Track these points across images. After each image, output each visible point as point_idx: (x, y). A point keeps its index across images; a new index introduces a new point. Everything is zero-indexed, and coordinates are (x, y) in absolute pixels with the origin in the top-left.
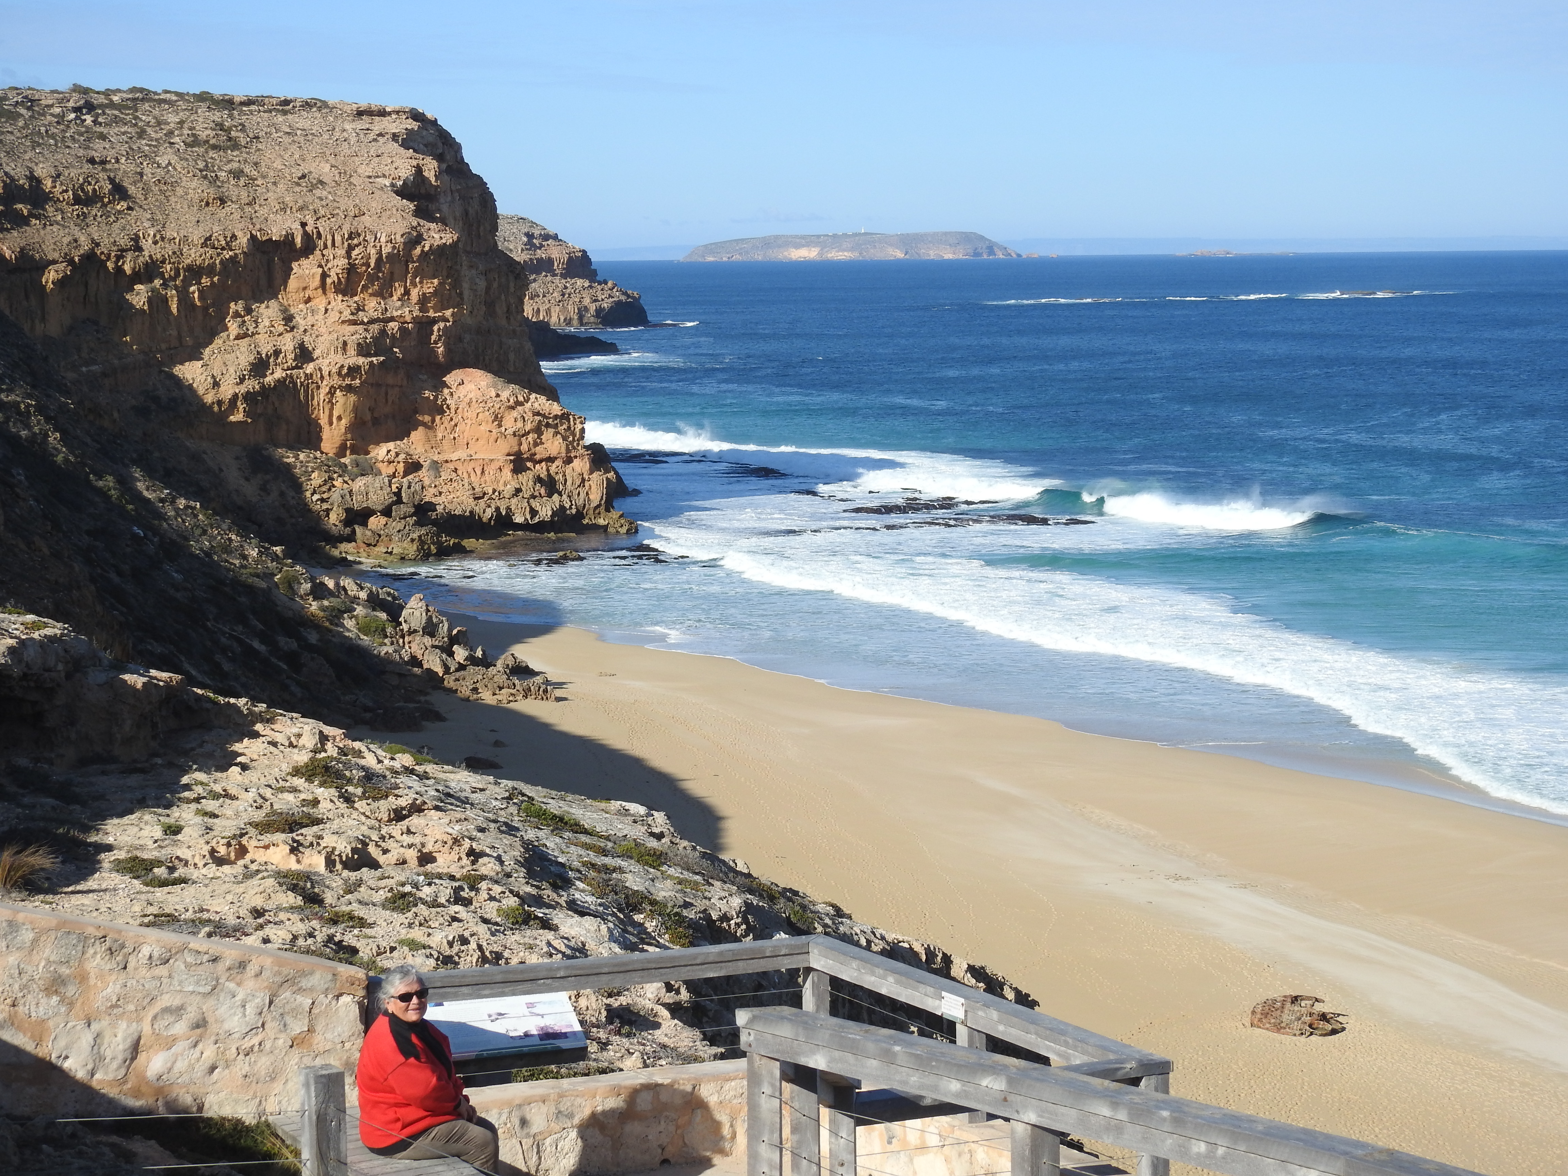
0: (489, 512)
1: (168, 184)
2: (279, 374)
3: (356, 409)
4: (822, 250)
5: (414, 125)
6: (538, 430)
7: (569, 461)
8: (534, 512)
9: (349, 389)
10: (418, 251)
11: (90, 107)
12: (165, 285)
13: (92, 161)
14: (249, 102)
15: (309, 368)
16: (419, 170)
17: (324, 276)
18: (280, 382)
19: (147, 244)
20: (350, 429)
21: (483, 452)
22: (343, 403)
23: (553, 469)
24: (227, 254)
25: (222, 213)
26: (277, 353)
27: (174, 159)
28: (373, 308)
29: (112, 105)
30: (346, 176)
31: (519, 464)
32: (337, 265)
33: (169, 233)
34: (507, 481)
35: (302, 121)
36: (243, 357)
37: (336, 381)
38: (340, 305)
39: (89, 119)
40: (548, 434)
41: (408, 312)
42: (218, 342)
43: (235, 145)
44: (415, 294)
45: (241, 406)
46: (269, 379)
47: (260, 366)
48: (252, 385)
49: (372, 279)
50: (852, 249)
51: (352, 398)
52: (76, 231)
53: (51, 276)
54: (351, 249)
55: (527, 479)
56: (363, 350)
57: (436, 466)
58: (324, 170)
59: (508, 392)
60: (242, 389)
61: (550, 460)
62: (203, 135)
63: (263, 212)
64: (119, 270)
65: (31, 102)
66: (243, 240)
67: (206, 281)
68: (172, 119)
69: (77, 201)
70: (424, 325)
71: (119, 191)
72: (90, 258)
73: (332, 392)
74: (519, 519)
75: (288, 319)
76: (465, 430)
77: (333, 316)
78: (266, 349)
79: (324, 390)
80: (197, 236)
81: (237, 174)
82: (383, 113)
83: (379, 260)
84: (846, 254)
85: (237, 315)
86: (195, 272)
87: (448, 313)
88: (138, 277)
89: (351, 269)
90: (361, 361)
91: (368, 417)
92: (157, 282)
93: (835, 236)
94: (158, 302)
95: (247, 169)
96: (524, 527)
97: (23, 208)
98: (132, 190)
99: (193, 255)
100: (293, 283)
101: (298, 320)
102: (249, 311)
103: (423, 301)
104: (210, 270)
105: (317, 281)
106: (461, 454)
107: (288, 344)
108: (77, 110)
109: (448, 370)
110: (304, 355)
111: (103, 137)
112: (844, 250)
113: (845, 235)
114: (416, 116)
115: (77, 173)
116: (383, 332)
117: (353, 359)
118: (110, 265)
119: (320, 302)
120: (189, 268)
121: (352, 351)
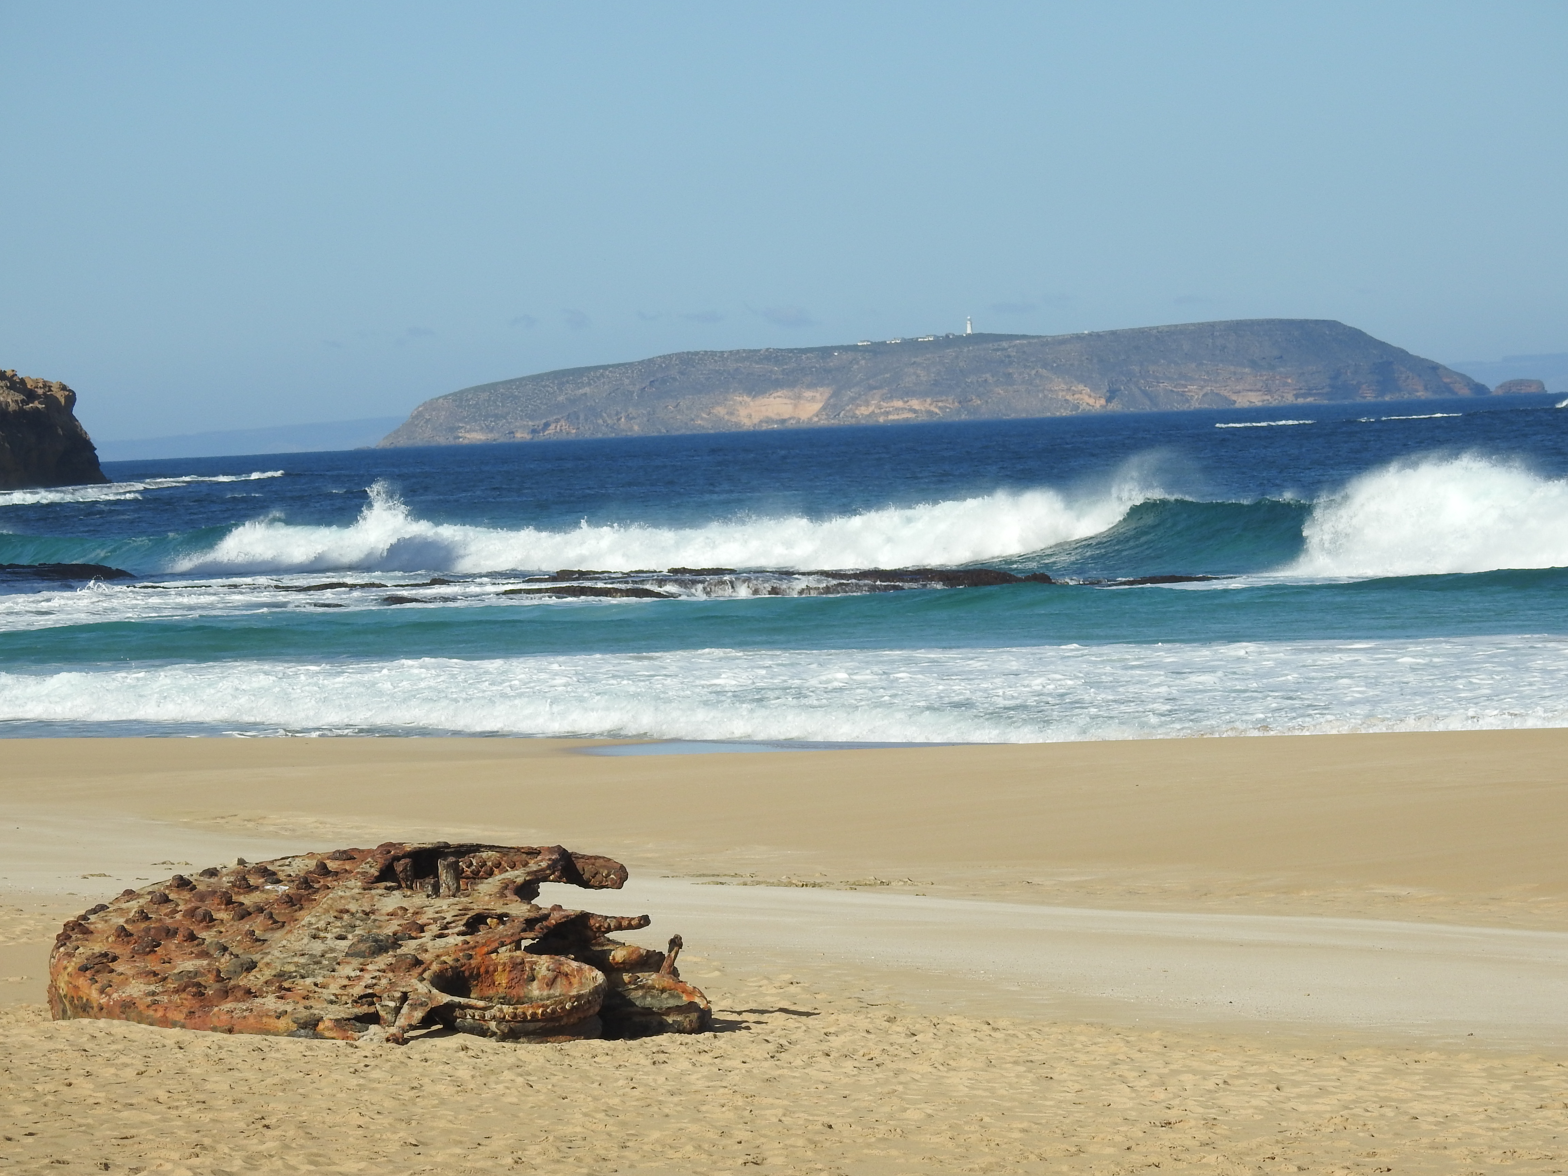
4: (835, 394)
50: (934, 389)
84: (915, 404)
93: (877, 349)
112: (908, 393)
113: (911, 346)
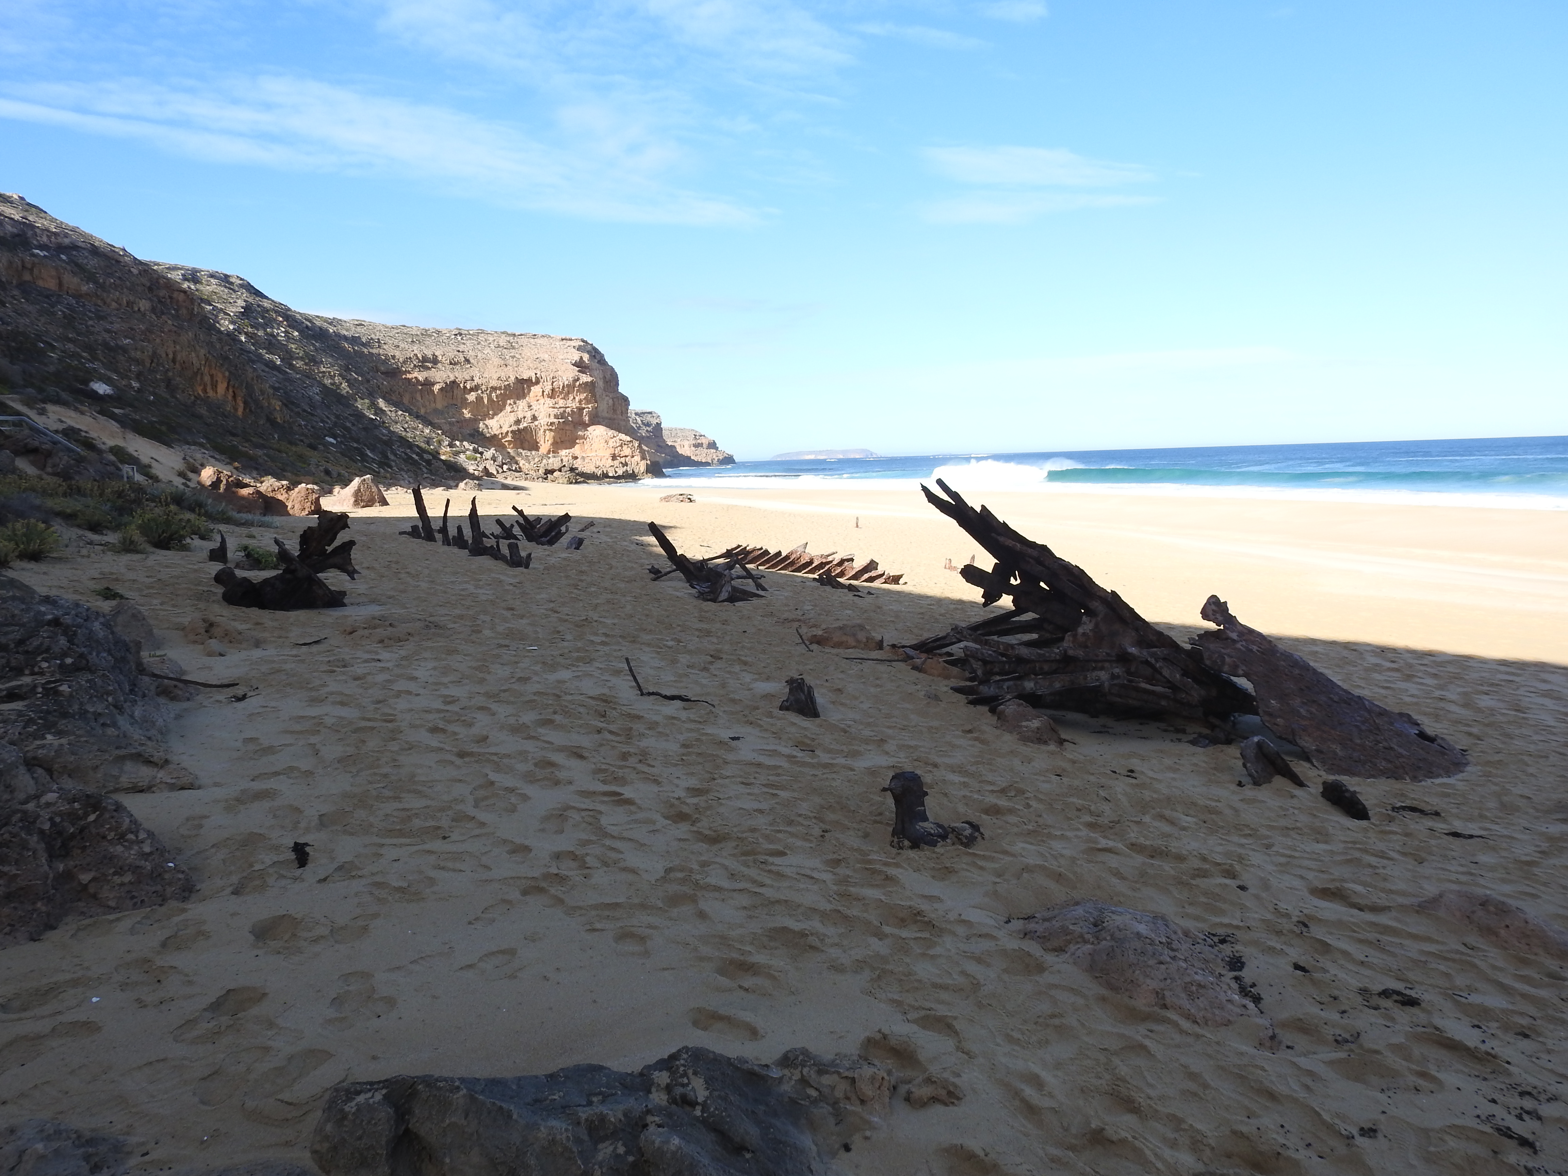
0: (600, 472)
1: (486, 360)
2: (525, 425)
3: (554, 438)
5: (582, 344)
6: (621, 446)
7: (633, 457)
8: (616, 472)
9: (551, 430)
10: (578, 383)
11: (461, 334)
12: (482, 393)
13: (459, 351)
14: (521, 335)
15: (536, 423)
16: (581, 358)
17: (543, 392)
18: (526, 428)
19: (476, 380)
20: (552, 444)
21: (601, 453)
22: (550, 436)
23: (627, 460)
24: (506, 383)
25: (506, 369)
26: (524, 418)
27: (490, 352)
28: (561, 403)
29: (470, 334)
30: (554, 359)
31: (614, 457)
32: (548, 388)
33: (484, 376)
34: (610, 462)
35: (539, 341)
36: (512, 418)
37: (546, 427)
38: (550, 402)
39: (459, 338)
40: (625, 447)
41: (575, 405)
42: (503, 413)
43: (514, 348)
44: (577, 399)
45: (510, 435)
46: (521, 427)
47: (518, 422)
48: (515, 428)
49: (561, 393)
51: (552, 434)
52: (450, 374)
53: (436, 388)
54: (553, 382)
55: (616, 463)
56: (556, 417)
57: (583, 458)
58: (546, 357)
59: (611, 433)
60: (511, 429)
61: (626, 456)
62: (502, 345)
63: (521, 369)
64: (465, 387)
65: (438, 332)
66: (513, 378)
67: (498, 392)
68: (491, 339)
69: (451, 364)
70: (581, 410)
71: (467, 361)
72: (454, 382)
73: (545, 432)
74: (611, 475)
75: (530, 406)
76: (595, 446)
77: (546, 405)
78: (520, 416)
79: (542, 430)
80: (495, 377)
81: (513, 357)
82: (571, 340)
83: (563, 387)
85: (510, 404)
86: (494, 389)
87: (590, 406)
88: (472, 390)
89: (553, 390)
90: (556, 421)
91: (559, 440)
92: (480, 392)
94: (479, 399)
95: (517, 356)
96: (613, 477)
97: (430, 365)
98: (472, 361)
99: (494, 383)
100: (531, 394)
101: (533, 407)
102: (515, 403)
103: (580, 401)
104: (500, 388)
105: (541, 394)
106: (594, 454)
107: (529, 415)
108: (456, 335)
109: (589, 426)
110: (534, 418)
111: (464, 344)
114: (583, 341)
115: (451, 355)
116: (565, 411)
117: (553, 420)
118: (462, 385)
119: (542, 401)
120: (492, 387)
121: (552, 417)
